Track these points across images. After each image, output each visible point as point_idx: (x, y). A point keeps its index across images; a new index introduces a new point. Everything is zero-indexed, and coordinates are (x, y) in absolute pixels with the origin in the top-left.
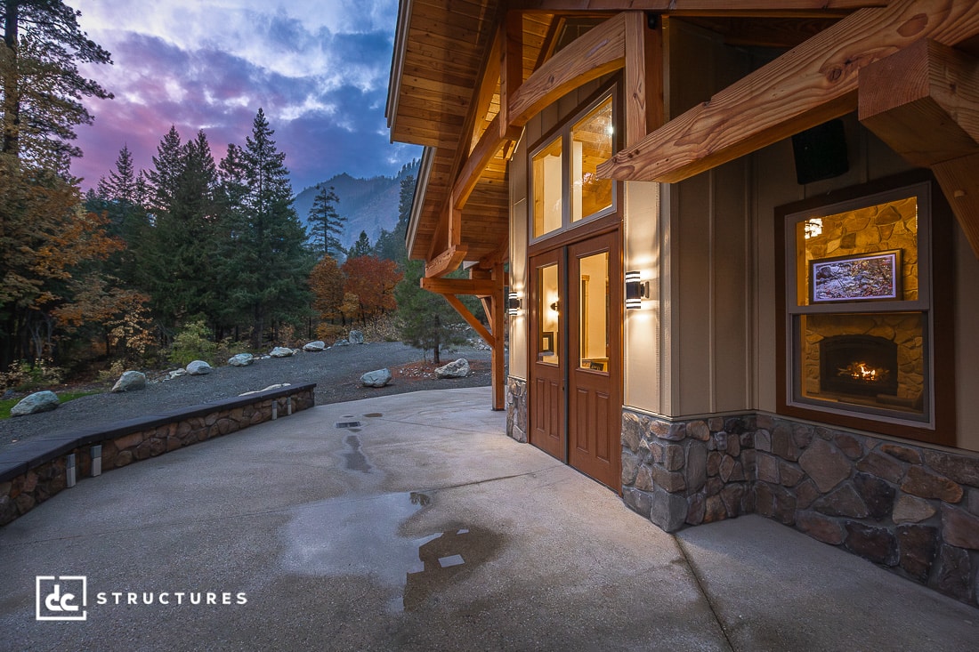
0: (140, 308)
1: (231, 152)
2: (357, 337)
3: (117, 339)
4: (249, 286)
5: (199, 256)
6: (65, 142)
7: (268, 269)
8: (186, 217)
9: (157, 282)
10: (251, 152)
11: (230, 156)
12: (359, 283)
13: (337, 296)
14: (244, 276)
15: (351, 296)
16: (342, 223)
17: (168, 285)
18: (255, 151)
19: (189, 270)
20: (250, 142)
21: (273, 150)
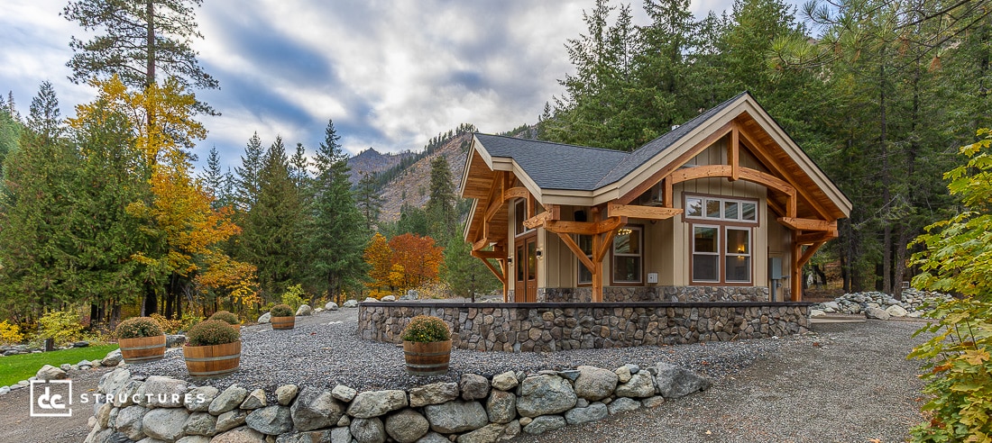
0: (251, 277)
1: (299, 150)
2: (414, 294)
3: (237, 299)
4: (325, 259)
5: (285, 236)
6: (187, 151)
7: (339, 246)
8: (272, 205)
9: (257, 256)
10: (324, 154)
11: (299, 153)
12: (404, 257)
13: (386, 267)
14: (323, 251)
15: (397, 266)
16: (382, 204)
17: (264, 259)
18: (326, 152)
19: (276, 246)
20: (323, 146)
21: (339, 151)
